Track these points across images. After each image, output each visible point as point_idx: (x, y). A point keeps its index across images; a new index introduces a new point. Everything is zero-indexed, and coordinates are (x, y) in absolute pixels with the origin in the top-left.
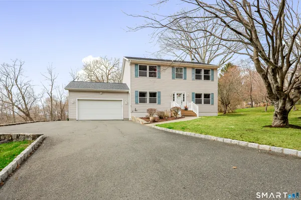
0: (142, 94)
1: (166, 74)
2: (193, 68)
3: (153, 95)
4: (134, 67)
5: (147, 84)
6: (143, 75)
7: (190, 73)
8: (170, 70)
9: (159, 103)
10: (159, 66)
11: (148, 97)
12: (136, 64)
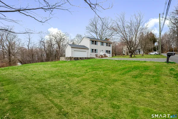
0: (93, 50)
1: (99, 43)
2: (106, 43)
3: (95, 50)
4: (91, 41)
5: (94, 47)
6: (93, 44)
7: (105, 44)
8: (100, 43)
9: (97, 53)
10: (97, 41)
11: (94, 51)
12: (91, 40)
